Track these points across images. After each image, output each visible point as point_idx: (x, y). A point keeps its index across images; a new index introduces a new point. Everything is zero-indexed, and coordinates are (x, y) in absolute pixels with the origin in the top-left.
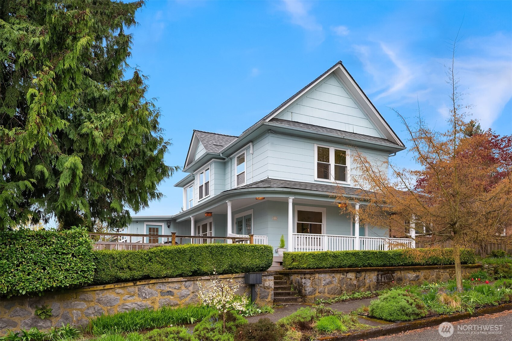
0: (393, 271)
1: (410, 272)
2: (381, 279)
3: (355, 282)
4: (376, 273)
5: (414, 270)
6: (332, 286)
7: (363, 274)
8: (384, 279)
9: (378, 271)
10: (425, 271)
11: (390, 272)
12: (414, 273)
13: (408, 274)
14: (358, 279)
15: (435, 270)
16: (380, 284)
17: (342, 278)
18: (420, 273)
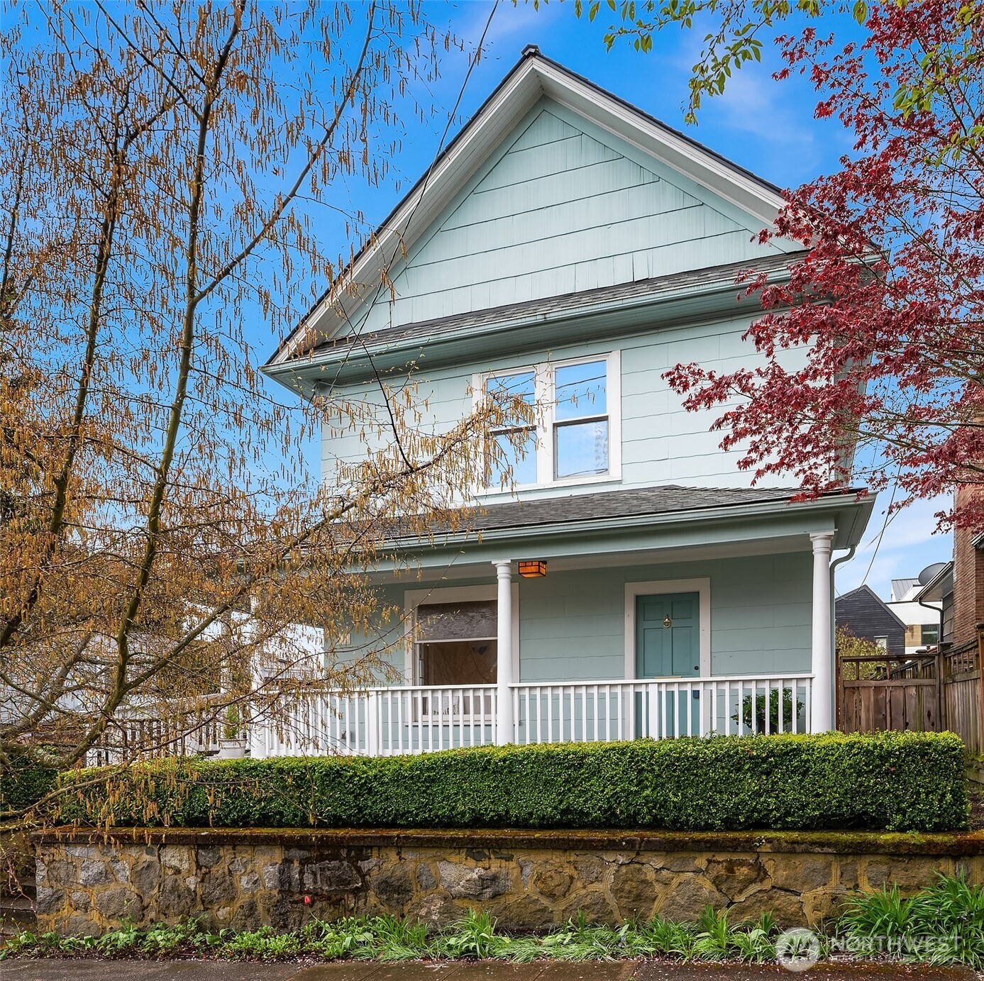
0: (360, 850)
1: (454, 858)
2: (301, 879)
3: (192, 882)
4: (278, 855)
5: (476, 850)
6: (113, 888)
7: (226, 853)
8: (315, 883)
9: (288, 848)
10: (540, 857)
11: (344, 853)
12: (471, 863)
13: (441, 865)
14: (204, 870)
15: (609, 857)
16: (297, 897)
17: (145, 865)
18: (513, 864)
